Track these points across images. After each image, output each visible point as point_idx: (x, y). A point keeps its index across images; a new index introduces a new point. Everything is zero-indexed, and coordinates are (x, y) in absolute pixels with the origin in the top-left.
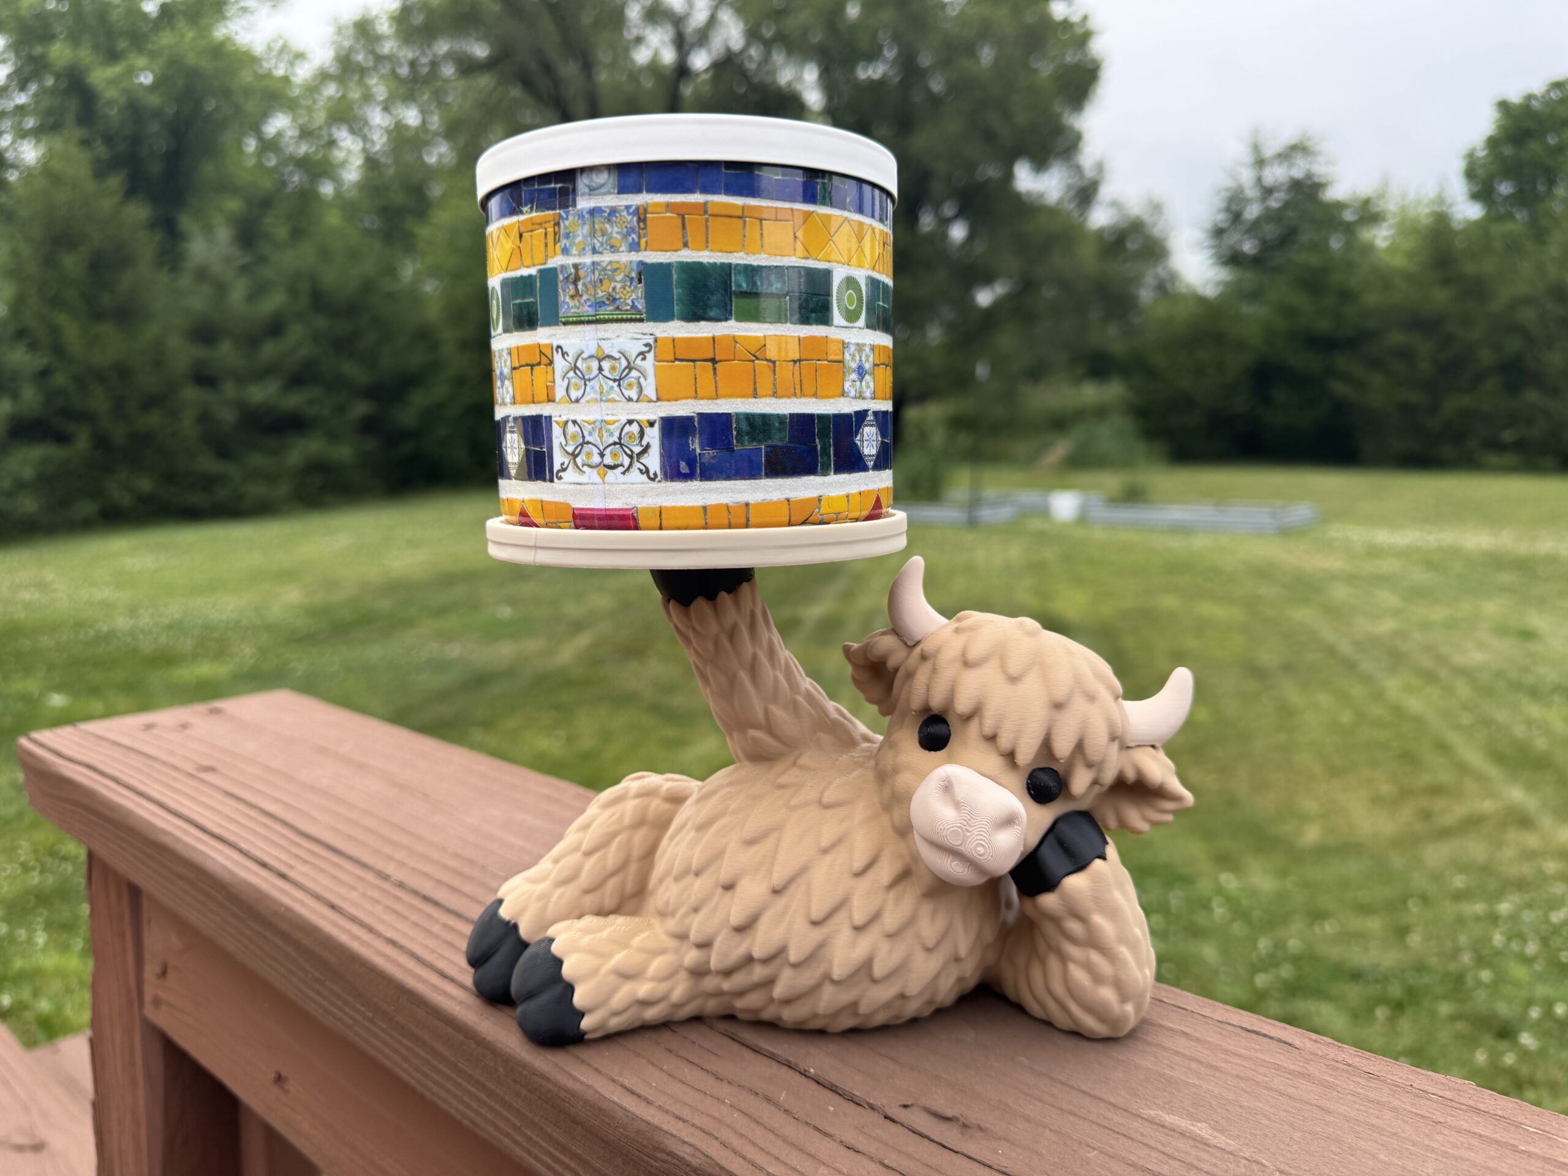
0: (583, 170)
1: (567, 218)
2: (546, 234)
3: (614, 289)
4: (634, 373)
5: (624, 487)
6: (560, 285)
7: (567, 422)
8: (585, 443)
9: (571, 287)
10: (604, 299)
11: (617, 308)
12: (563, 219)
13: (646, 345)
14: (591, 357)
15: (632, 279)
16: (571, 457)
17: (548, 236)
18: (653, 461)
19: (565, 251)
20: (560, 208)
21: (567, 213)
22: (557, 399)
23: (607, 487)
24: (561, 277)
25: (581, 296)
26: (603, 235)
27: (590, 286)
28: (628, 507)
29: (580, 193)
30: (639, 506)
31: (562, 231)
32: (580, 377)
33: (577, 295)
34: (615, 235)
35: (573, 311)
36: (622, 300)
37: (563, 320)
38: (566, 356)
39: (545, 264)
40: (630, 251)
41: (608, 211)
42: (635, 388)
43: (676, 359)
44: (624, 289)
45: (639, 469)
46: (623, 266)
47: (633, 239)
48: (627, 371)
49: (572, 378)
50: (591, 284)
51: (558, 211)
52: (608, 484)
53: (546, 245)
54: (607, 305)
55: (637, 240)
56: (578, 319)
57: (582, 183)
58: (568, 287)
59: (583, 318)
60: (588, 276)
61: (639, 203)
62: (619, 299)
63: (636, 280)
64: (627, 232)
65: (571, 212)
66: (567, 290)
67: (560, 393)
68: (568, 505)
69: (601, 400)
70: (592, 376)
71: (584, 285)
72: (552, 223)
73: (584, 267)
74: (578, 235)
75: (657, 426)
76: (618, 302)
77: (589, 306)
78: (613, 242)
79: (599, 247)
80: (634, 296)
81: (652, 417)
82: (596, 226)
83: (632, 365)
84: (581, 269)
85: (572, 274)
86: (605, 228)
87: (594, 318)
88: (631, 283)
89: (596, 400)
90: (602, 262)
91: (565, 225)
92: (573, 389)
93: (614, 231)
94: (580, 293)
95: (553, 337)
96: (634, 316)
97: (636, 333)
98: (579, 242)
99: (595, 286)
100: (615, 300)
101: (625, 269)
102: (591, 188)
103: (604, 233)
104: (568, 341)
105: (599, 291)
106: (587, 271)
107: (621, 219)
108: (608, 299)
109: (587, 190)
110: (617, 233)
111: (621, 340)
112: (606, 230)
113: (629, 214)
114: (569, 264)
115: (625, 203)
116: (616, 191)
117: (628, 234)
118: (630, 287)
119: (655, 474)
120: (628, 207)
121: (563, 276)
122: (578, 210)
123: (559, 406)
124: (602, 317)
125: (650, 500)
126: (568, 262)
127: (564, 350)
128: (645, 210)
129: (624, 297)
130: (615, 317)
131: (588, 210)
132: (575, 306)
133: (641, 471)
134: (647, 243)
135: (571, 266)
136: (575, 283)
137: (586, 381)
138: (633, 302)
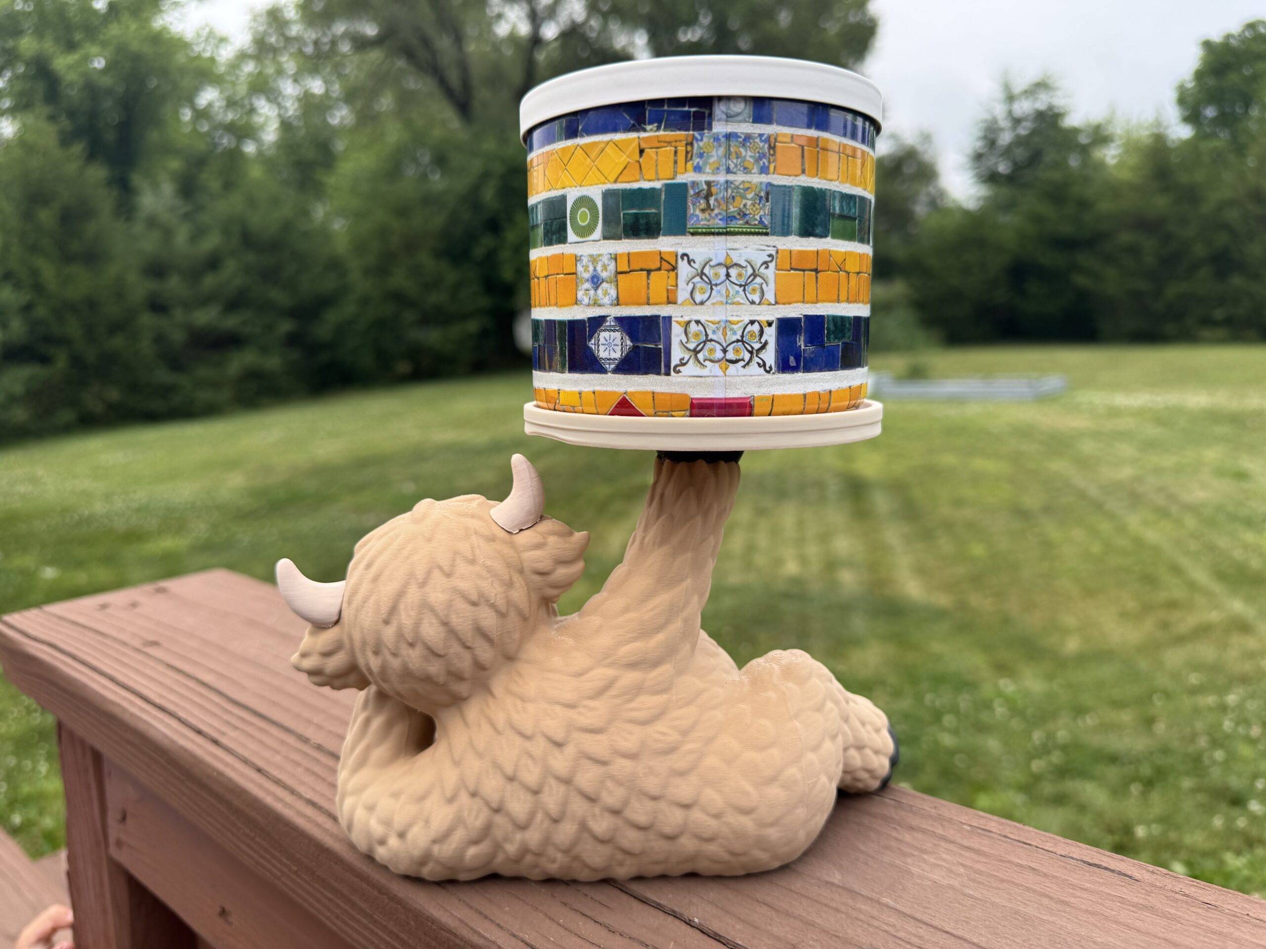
0: (720, 98)
1: (702, 140)
2: (676, 152)
3: (745, 205)
4: (758, 280)
5: (743, 378)
6: (690, 199)
7: (689, 322)
8: (708, 340)
9: (702, 201)
10: (735, 214)
11: (747, 223)
12: (697, 140)
13: (770, 256)
14: (719, 264)
15: (761, 198)
16: (692, 353)
17: (679, 154)
18: (770, 356)
19: (698, 169)
20: (694, 130)
21: (702, 136)
22: (679, 301)
23: (728, 379)
24: (691, 192)
25: (713, 210)
26: (737, 158)
27: (722, 202)
28: (746, 396)
29: (716, 118)
30: (755, 395)
31: (695, 151)
32: (706, 282)
33: (708, 208)
34: (748, 158)
35: (702, 223)
36: (751, 216)
37: (691, 230)
38: (692, 263)
39: (673, 179)
40: (761, 173)
41: (743, 136)
42: (758, 292)
43: (792, 269)
44: (754, 206)
45: (758, 363)
46: (754, 186)
47: (764, 163)
48: (752, 277)
49: (697, 283)
50: (724, 200)
51: (691, 132)
52: (729, 376)
53: (676, 162)
54: (738, 219)
55: (767, 164)
56: (708, 230)
57: (719, 110)
58: (699, 202)
59: (713, 230)
60: (721, 192)
61: (770, 133)
62: (749, 214)
63: (764, 199)
64: (759, 156)
65: (706, 135)
66: (698, 204)
67: (683, 294)
68: (686, 395)
69: (727, 303)
70: (718, 282)
71: (716, 200)
72: (685, 142)
73: (717, 185)
74: (712, 156)
75: (774, 325)
76: (747, 217)
77: (720, 220)
78: (747, 164)
79: (734, 168)
80: (762, 213)
81: (771, 318)
82: (732, 149)
83: (757, 272)
84: (713, 186)
85: (704, 190)
86: (740, 151)
87: (725, 230)
88: (760, 202)
89: (722, 303)
90: (735, 181)
91: (698, 145)
92: (698, 292)
93: (748, 155)
94: (712, 207)
95: (679, 246)
96: (761, 230)
97: (762, 245)
98: (714, 163)
99: (727, 202)
100: (745, 215)
101: (756, 188)
102: (729, 115)
103: (738, 156)
104: (695, 250)
105: (731, 207)
106: (720, 189)
107: (754, 145)
108: (739, 214)
109: (724, 117)
110: (751, 157)
111: (748, 250)
112: (741, 153)
113: (761, 141)
114: (701, 181)
115: (758, 132)
116: (751, 120)
117: (760, 158)
118: (759, 204)
119: (771, 367)
120: (761, 135)
121: (694, 191)
122: (714, 134)
123: (681, 308)
124: (732, 229)
125: (765, 389)
126: (700, 179)
127: (691, 258)
128: (776, 139)
129: (753, 213)
130: (744, 230)
131: (724, 134)
132: (706, 219)
133: (759, 364)
134: (775, 167)
135: (704, 183)
136: (707, 198)
137: (712, 286)
138: (761, 218)
